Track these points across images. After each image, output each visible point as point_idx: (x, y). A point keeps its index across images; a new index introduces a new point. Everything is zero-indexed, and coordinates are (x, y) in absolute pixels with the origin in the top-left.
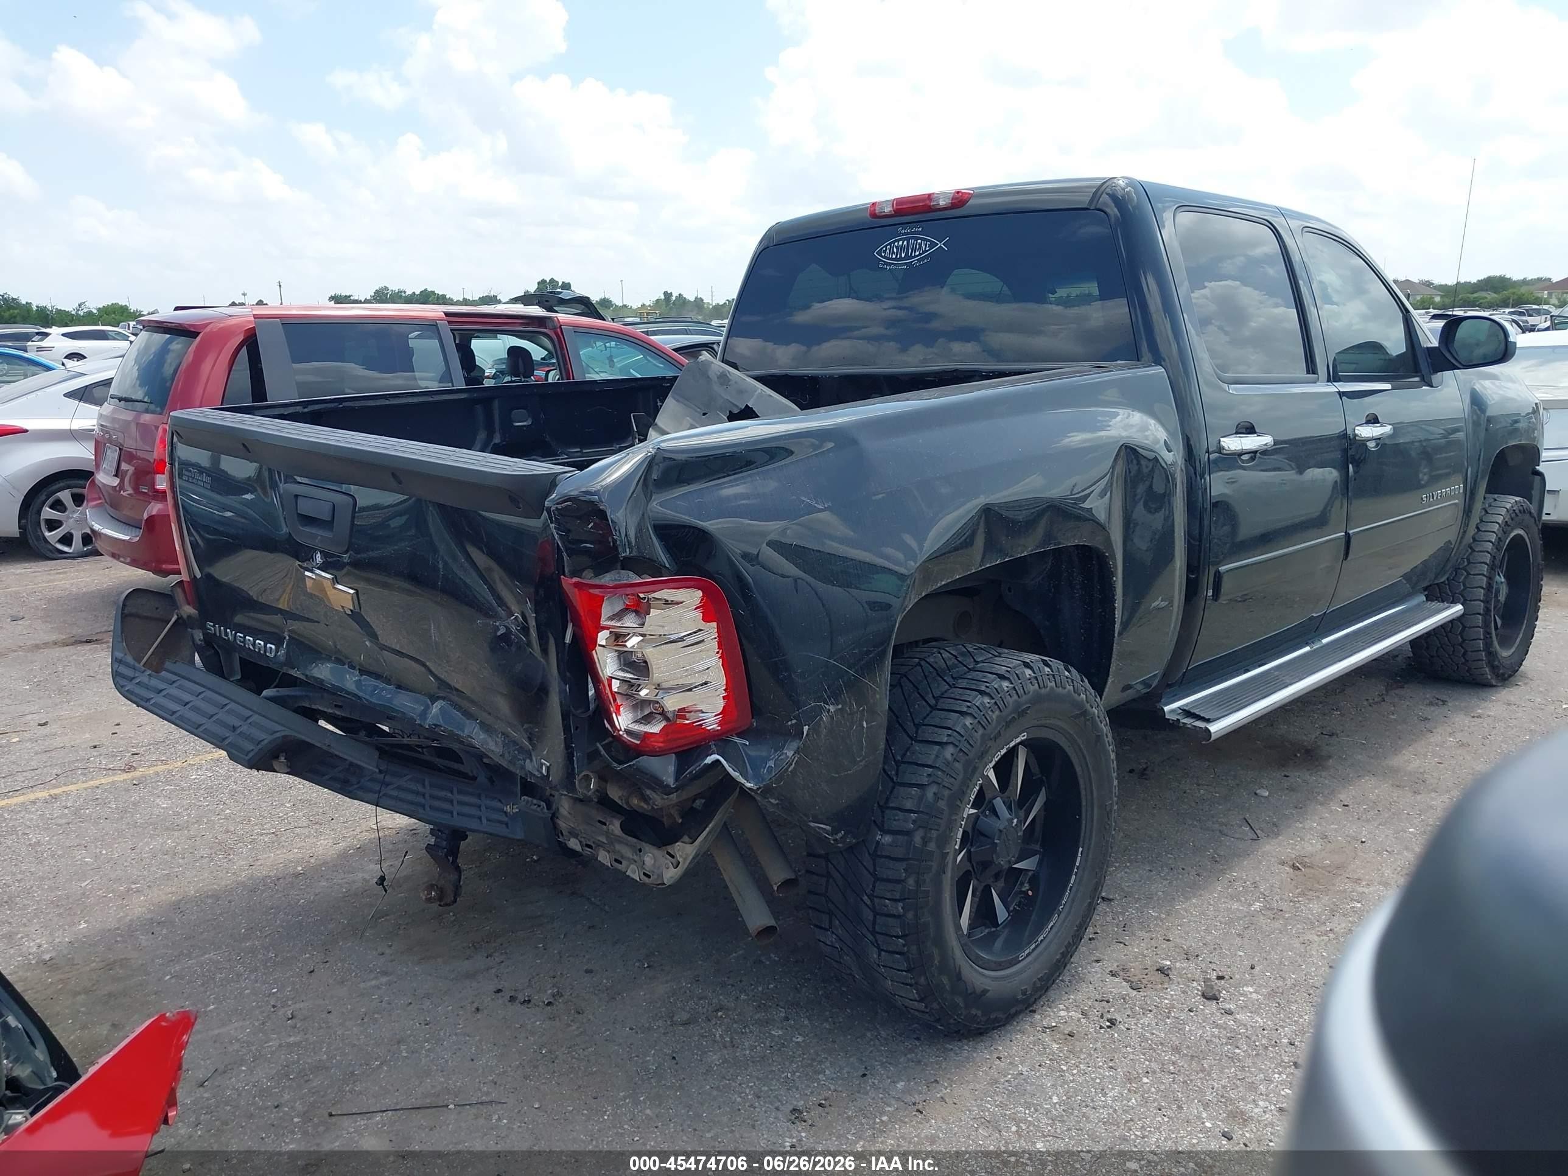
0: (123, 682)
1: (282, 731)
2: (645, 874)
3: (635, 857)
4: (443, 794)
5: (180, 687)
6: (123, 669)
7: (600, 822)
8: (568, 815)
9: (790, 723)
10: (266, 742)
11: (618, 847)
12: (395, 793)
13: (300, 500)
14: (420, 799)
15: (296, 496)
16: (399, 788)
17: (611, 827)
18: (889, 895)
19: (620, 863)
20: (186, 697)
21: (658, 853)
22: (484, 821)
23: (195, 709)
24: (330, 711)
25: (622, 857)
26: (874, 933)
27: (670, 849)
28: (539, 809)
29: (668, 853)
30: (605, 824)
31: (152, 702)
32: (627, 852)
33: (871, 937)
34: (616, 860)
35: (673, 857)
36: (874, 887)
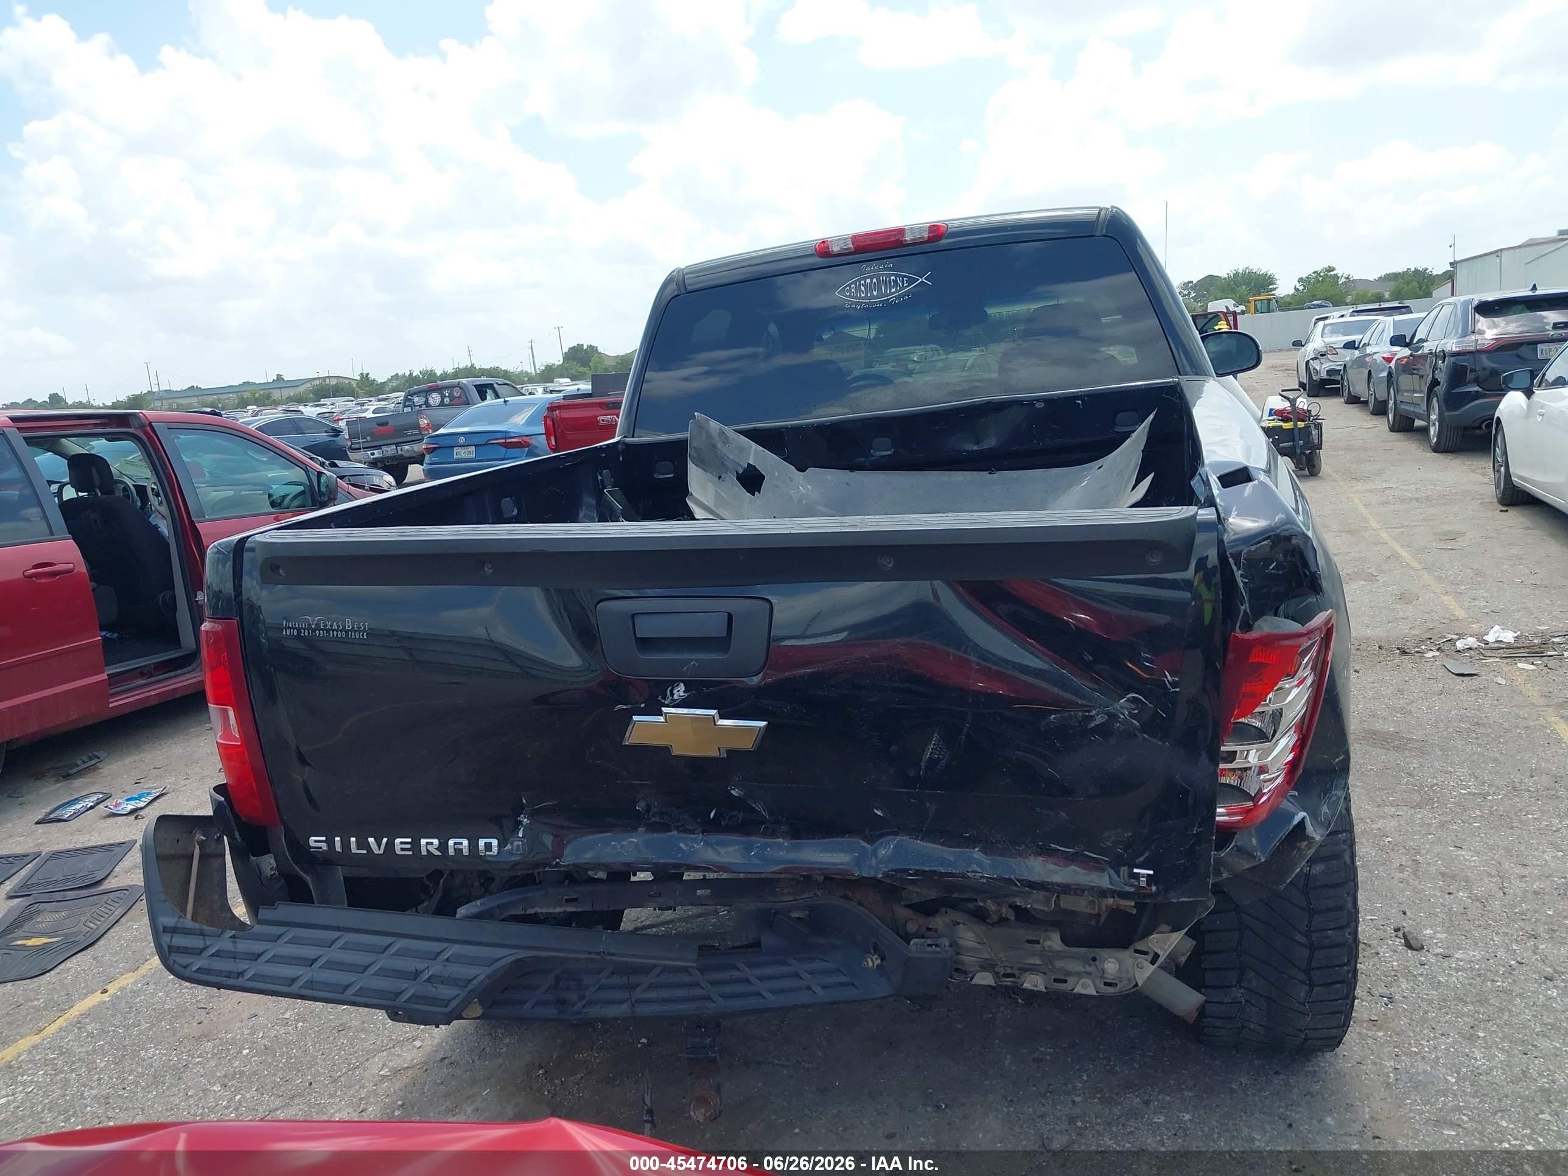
0: (183, 959)
1: (507, 956)
2: (1106, 984)
3: (1088, 969)
4: (727, 975)
5: (293, 941)
6: (179, 941)
7: (1029, 941)
8: (979, 946)
9: (1337, 760)
10: (482, 977)
11: (1059, 964)
12: (652, 995)
13: (639, 620)
14: (697, 992)
15: (633, 616)
16: (652, 987)
17: (1048, 943)
18: (1332, 925)
19: (1065, 981)
20: (310, 952)
21: (1126, 955)
22: (818, 990)
23: (331, 965)
24: (558, 910)
25: (1068, 973)
26: (1308, 972)
27: (1140, 946)
28: (938, 949)
29: (1137, 951)
30: (1038, 942)
31: (248, 975)
32: (1075, 966)
33: (1301, 976)
34: (1055, 981)
35: (1146, 953)
36: (1310, 921)
